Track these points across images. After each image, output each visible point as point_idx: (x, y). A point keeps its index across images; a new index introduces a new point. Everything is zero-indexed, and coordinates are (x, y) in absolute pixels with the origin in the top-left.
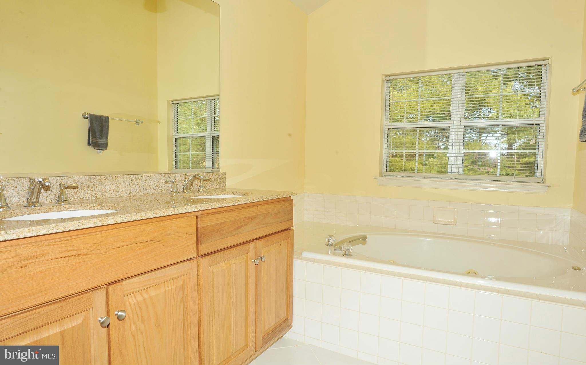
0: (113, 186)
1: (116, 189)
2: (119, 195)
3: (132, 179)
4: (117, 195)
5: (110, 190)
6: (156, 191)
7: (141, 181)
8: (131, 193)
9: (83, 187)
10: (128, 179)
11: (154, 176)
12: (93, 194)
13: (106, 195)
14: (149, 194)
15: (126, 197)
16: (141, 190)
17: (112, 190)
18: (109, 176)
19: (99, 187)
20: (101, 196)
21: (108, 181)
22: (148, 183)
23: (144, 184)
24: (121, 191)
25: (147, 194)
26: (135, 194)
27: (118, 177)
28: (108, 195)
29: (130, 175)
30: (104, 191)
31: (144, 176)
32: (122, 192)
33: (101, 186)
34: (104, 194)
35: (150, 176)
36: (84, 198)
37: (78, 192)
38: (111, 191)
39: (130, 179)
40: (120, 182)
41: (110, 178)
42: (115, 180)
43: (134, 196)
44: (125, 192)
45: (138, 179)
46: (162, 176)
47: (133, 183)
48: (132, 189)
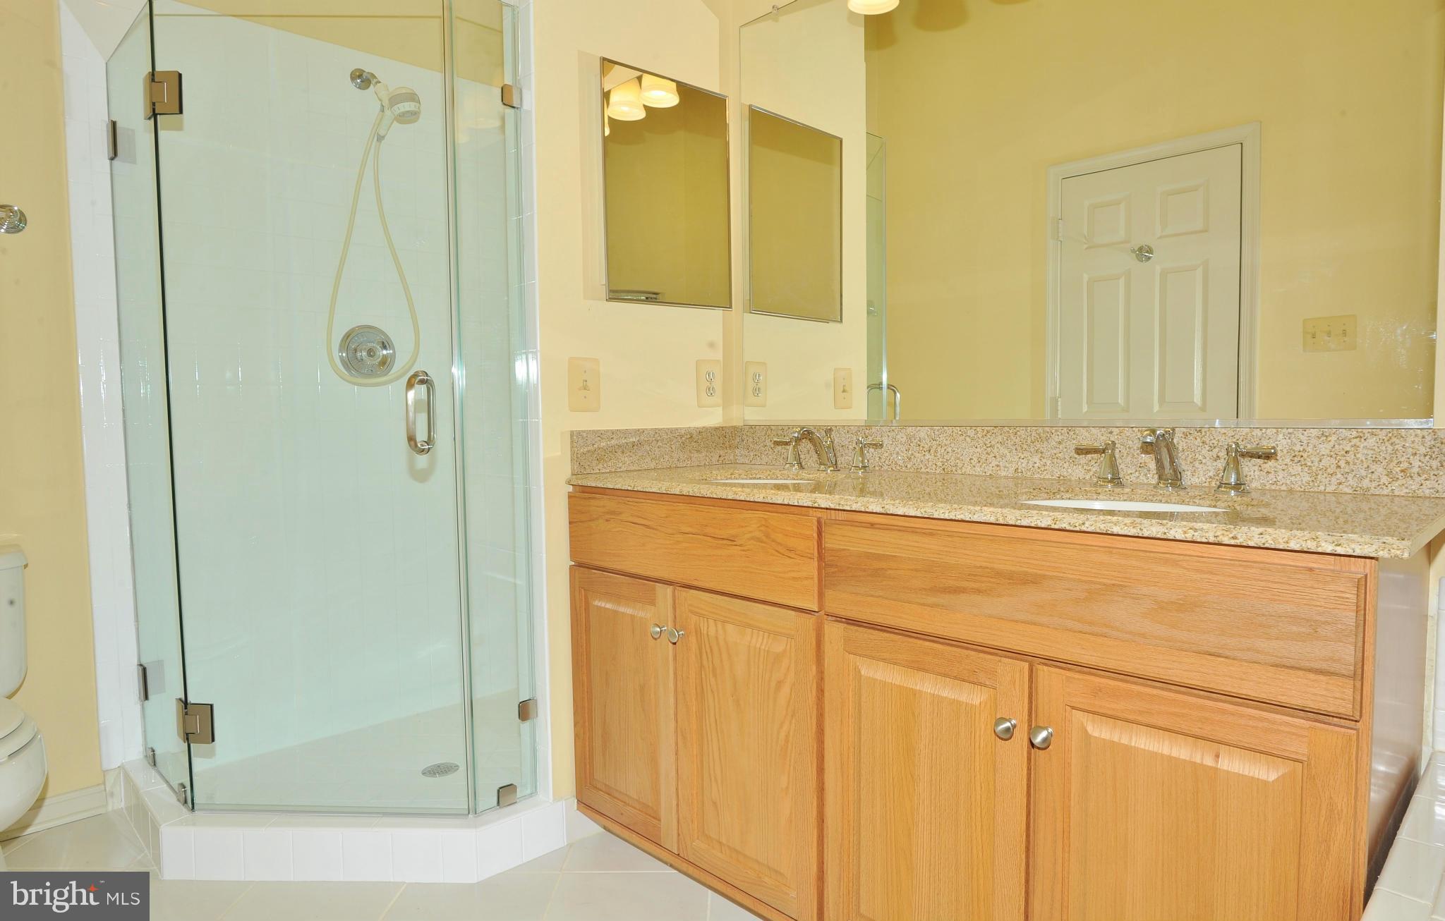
0: (978, 450)
1: (984, 457)
2: (990, 472)
3: (1023, 436)
4: (986, 470)
5: (971, 459)
6: (1091, 473)
7: (1046, 442)
8: (1020, 471)
9: (921, 449)
10: (1012, 435)
11: (1087, 434)
12: (939, 464)
13: (963, 468)
14: (1070, 480)
15: (1006, 477)
16: (1046, 468)
17: (975, 459)
18: (969, 428)
19: (950, 450)
20: (954, 469)
21: (968, 439)
22: (1065, 450)
23: (1055, 452)
24: (994, 463)
25: (1062, 478)
26: (1028, 473)
27: (988, 432)
28: (968, 470)
29: (1018, 429)
30: (959, 459)
31: (1056, 431)
32: (998, 466)
33: (954, 449)
34: (960, 465)
35: (1071, 433)
36: (923, 470)
37: (913, 457)
38: (972, 461)
39: (1018, 438)
40: (993, 443)
41: (971, 432)
42: (983, 437)
43: (1026, 478)
44: (1005, 467)
45: (1040, 439)
46: (1111, 433)
47: (1025, 446)
48: (1023, 461)
